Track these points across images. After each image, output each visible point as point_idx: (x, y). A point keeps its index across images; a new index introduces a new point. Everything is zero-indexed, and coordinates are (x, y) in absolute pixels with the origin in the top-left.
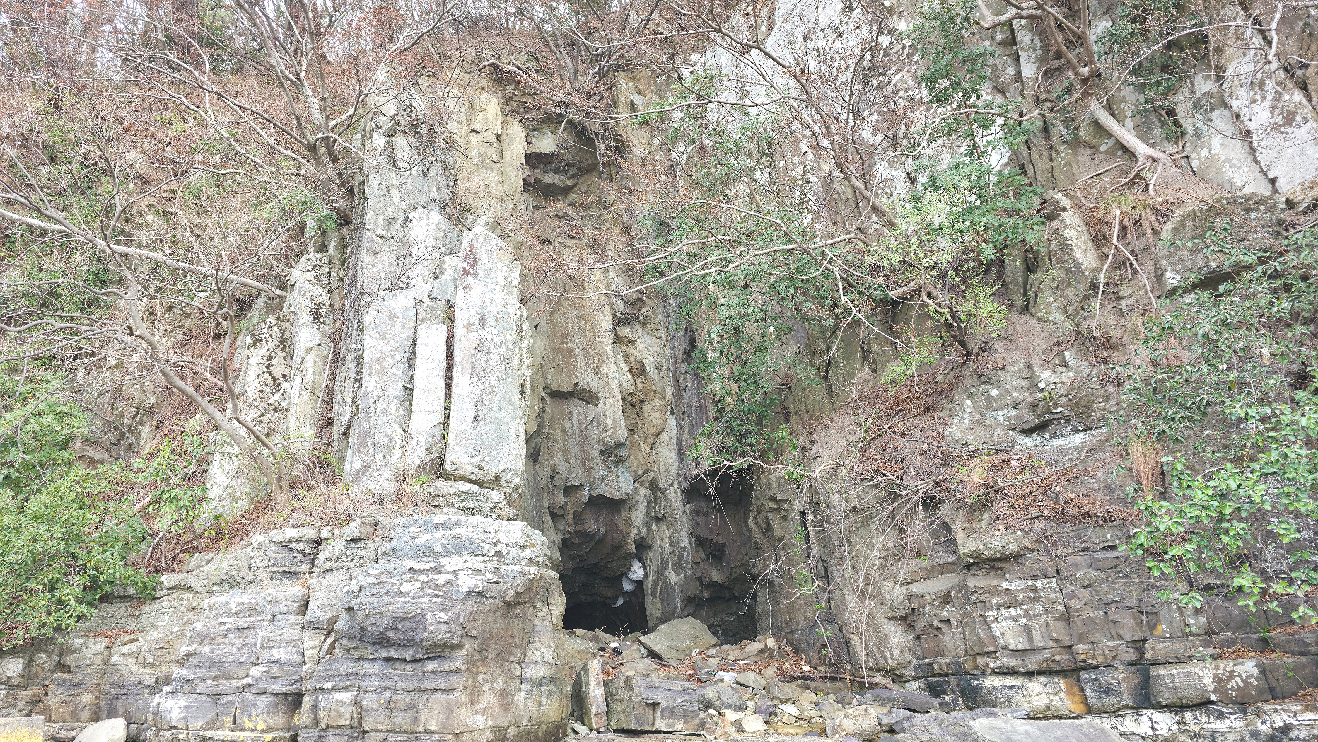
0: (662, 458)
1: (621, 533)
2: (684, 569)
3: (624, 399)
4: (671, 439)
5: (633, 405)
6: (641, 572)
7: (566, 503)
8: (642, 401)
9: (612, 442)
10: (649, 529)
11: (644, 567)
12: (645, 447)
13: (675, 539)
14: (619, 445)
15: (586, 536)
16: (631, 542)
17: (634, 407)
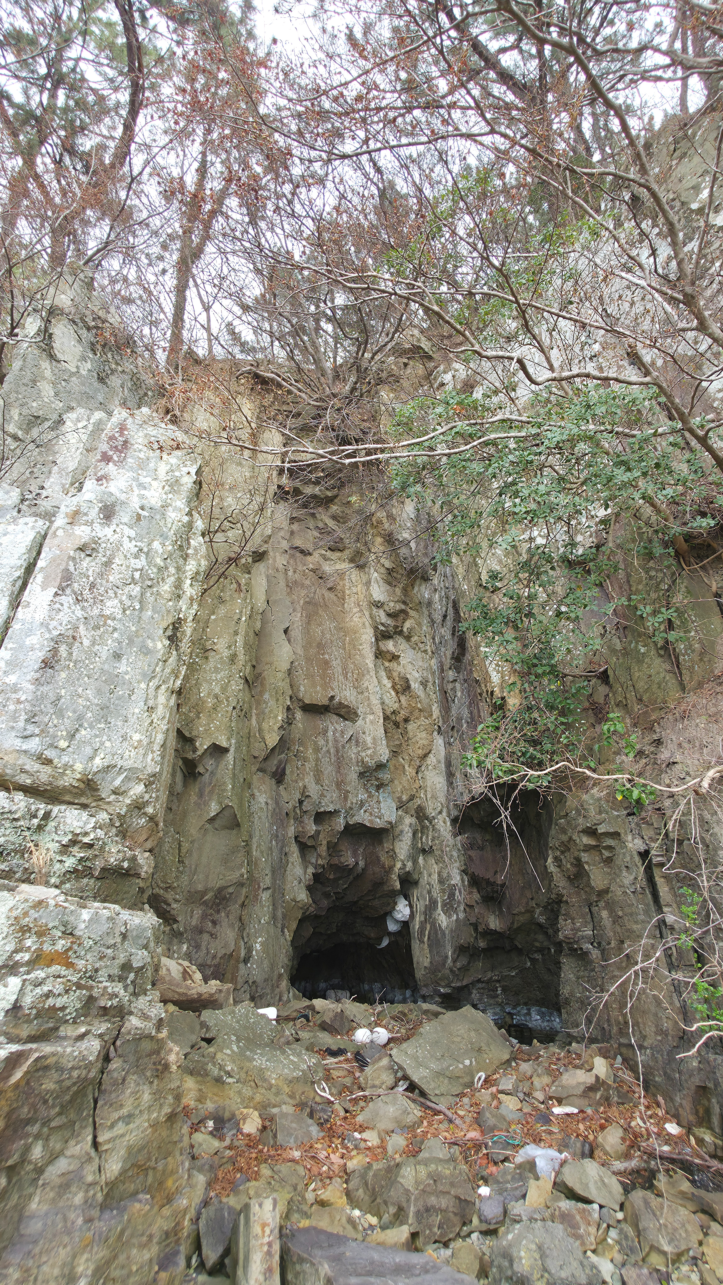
0: (429, 783)
1: (383, 867)
2: (456, 911)
3: (386, 718)
4: (439, 762)
5: (397, 725)
6: (407, 911)
7: (318, 832)
8: (406, 720)
9: (371, 763)
10: (415, 862)
11: (411, 906)
12: (410, 771)
13: (445, 875)
14: (380, 766)
15: (344, 871)
16: (394, 877)
17: (398, 727)
